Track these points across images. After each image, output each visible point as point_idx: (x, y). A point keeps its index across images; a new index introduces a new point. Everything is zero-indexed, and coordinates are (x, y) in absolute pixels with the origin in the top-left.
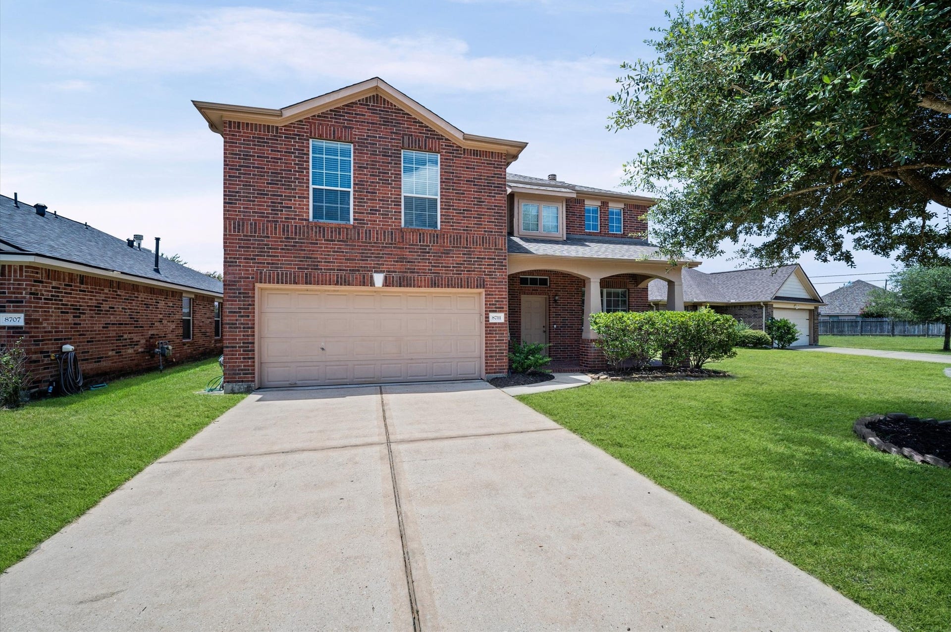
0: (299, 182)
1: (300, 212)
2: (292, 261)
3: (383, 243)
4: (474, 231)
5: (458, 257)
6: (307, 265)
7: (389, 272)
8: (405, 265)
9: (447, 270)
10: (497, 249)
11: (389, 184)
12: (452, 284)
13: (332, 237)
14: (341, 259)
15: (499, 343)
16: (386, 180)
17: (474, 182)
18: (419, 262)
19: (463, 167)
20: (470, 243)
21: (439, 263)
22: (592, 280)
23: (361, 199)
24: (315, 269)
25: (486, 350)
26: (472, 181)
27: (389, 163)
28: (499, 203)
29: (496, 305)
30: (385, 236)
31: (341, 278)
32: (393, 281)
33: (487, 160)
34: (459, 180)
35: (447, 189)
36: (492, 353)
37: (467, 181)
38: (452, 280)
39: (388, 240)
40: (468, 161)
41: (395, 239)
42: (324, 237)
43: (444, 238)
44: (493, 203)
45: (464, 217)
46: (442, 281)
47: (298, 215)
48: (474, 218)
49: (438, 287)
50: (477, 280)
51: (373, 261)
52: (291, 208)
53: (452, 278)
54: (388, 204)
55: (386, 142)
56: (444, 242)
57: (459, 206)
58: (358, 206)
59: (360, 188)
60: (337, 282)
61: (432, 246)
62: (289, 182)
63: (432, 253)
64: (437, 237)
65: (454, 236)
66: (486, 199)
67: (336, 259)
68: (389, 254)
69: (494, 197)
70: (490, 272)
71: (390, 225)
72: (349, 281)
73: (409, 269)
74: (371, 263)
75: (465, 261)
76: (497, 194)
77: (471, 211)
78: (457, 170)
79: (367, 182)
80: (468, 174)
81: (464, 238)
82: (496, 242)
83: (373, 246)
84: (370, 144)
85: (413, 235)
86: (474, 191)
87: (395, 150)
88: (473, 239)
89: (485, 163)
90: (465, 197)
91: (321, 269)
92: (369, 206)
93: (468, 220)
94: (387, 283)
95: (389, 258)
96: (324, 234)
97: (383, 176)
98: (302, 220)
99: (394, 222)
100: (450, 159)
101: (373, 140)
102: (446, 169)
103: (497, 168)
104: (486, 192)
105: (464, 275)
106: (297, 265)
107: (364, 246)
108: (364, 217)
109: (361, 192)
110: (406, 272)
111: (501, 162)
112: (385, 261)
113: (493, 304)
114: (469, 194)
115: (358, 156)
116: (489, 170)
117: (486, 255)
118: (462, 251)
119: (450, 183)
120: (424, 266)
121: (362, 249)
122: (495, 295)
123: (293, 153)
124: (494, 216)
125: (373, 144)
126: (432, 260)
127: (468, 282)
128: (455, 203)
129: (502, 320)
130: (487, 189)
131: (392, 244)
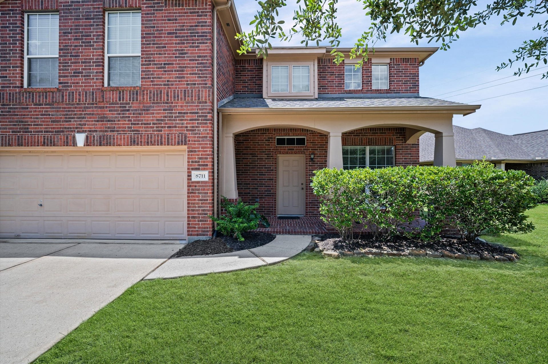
0: (13, 53)
1: (13, 80)
2: (7, 125)
3: (85, 104)
4: (176, 85)
5: (158, 113)
6: (20, 128)
7: (90, 131)
8: (105, 124)
9: (147, 127)
10: (200, 103)
11: (91, 46)
12: (151, 142)
13: (39, 100)
14: (47, 122)
15: (202, 204)
16: (88, 42)
17: (176, 33)
18: (119, 121)
19: (164, 20)
20: (171, 97)
21: (139, 121)
22: (331, 134)
23: (66, 63)
24: (26, 132)
25: (188, 210)
26: (173, 33)
27: (91, 25)
28: (203, 53)
29: (199, 162)
30: (86, 96)
31: (48, 139)
32: (94, 140)
33: (190, 9)
34: (159, 34)
35: (148, 44)
36: (195, 214)
37: (168, 34)
38: (151, 138)
39: (90, 100)
40: (170, 13)
41: (96, 99)
42: (33, 102)
43: (144, 94)
44: (196, 53)
45: (165, 71)
46: (141, 138)
47: (12, 84)
48: (175, 71)
49: (138, 144)
50: (179, 137)
51: (76, 121)
52: (6, 77)
53: (151, 136)
54: (90, 66)
55: (88, 5)
56: (144, 99)
57: (159, 61)
58: (63, 70)
59: (65, 53)
60: (44, 142)
61: (132, 103)
62: (5, 54)
63: (132, 110)
64: (137, 94)
65: (154, 92)
66: (189, 50)
67: (43, 121)
68: (90, 114)
69: (198, 47)
70: (193, 127)
71: (91, 86)
72: (54, 141)
73: (109, 128)
74: (74, 123)
75: (165, 117)
76: (200, 43)
77: (173, 64)
78: (158, 24)
79: (71, 46)
80: (170, 27)
81: (164, 93)
82: (199, 95)
83: (76, 108)
84: (74, 9)
85: (113, 94)
86: (176, 44)
87: (97, 12)
88: (174, 93)
89: (187, 13)
90: (167, 50)
91: (31, 132)
92: (73, 69)
93: (169, 74)
94: (88, 143)
95: (90, 118)
96: (33, 99)
97: (85, 39)
98: (15, 87)
99: (95, 83)
100: (151, 14)
101: (77, 5)
102: (146, 24)
103: (201, 16)
104: (189, 43)
105: (165, 132)
106: (11, 128)
107: (68, 108)
108: (68, 80)
109: (65, 56)
110: (106, 131)
111: (206, 9)
112: (87, 121)
113: (196, 162)
114: (170, 47)
115: (63, 23)
116: (192, 19)
117: (188, 110)
118: (163, 106)
119: (150, 37)
120: (123, 124)
121: (66, 111)
122: (199, 151)
123: (8, 27)
124: (197, 67)
125: (77, 9)
126: (132, 117)
127: (168, 138)
128: (156, 57)
129: (206, 179)
130: (190, 40)
131: (93, 104)
